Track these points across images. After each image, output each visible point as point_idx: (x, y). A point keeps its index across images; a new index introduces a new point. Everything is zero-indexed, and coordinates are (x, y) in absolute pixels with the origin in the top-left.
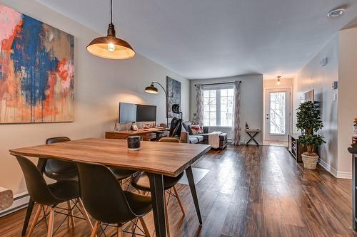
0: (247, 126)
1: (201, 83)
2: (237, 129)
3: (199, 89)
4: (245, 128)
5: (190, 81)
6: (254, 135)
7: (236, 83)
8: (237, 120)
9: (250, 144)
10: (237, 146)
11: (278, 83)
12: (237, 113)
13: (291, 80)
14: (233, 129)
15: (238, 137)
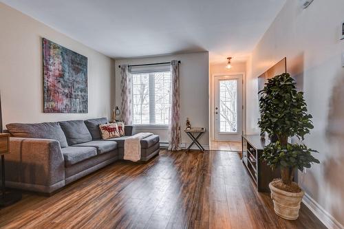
0: (188, 123)
1: (127, 63)
2: (176, 128)
3: (124, 70)
4: (186, 127)
5: (113, 60)
6: (198, 136)
7: (173, 63)
8: (176, 116)
9: (192, 148)
10: (175, 153)
11: (229, 66)
12: (176, 105)
13: (243, 65)
14: (170, 128)
15: (176, 139)
